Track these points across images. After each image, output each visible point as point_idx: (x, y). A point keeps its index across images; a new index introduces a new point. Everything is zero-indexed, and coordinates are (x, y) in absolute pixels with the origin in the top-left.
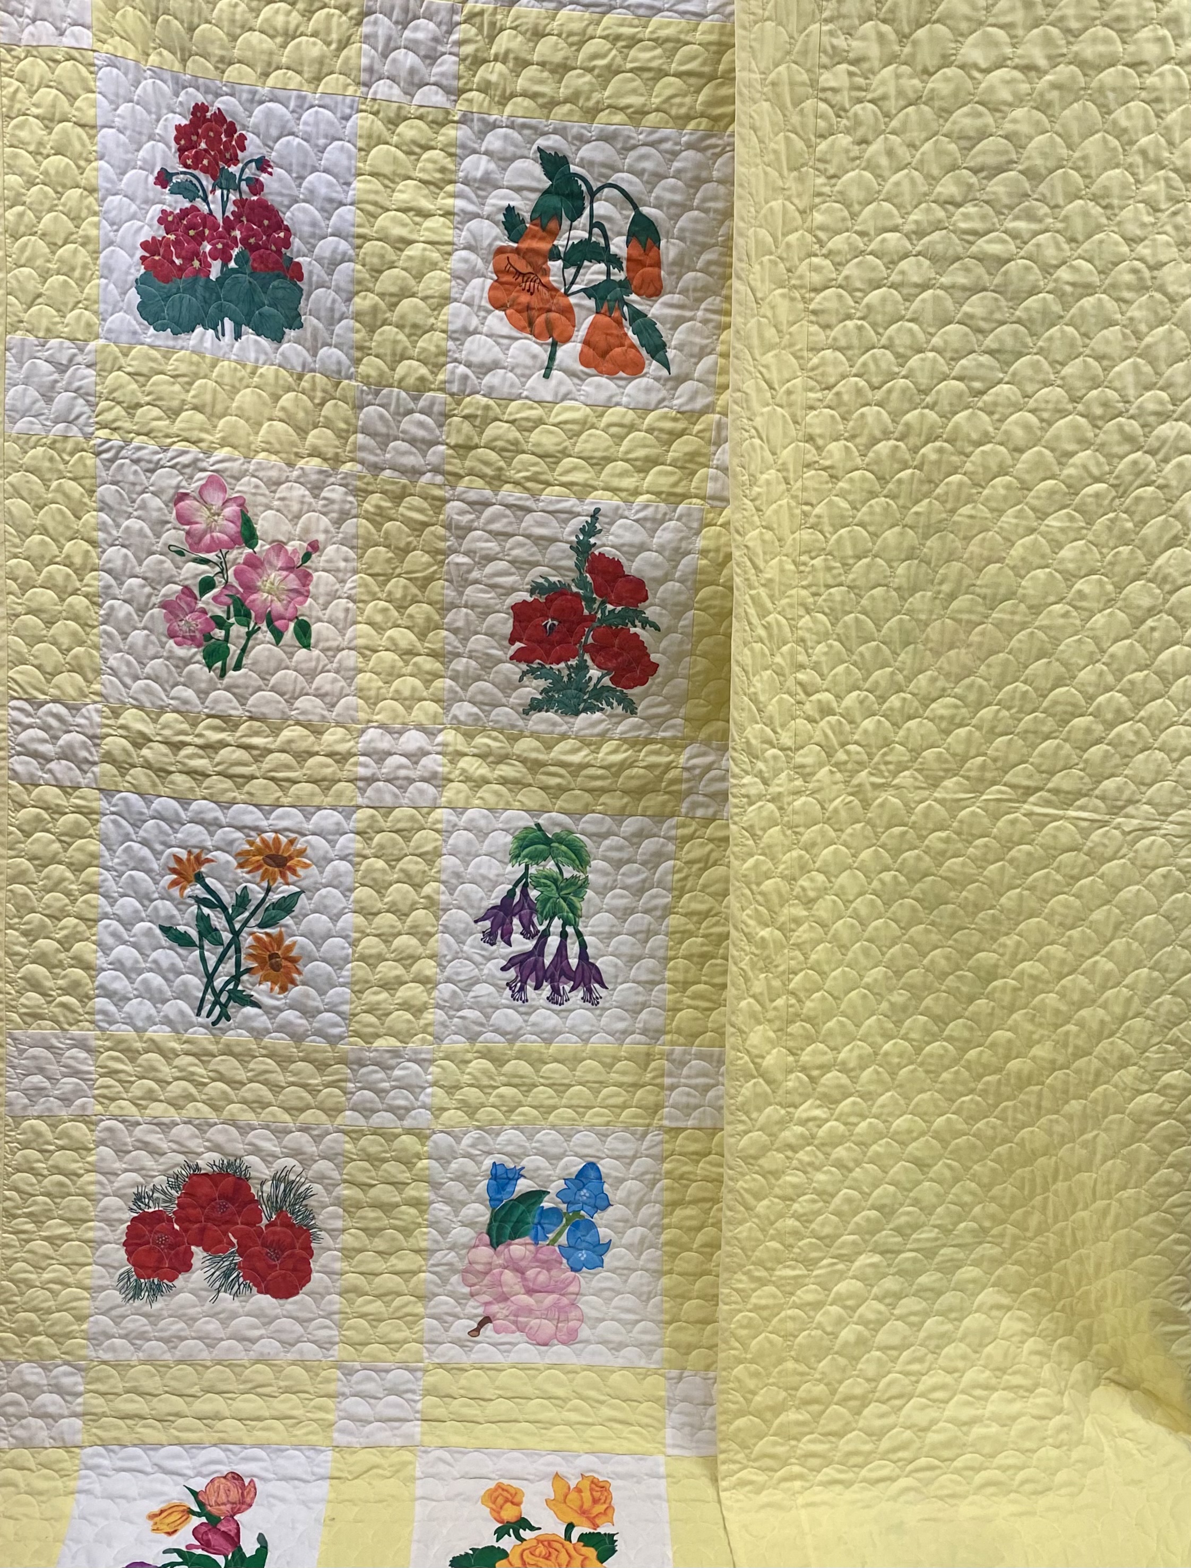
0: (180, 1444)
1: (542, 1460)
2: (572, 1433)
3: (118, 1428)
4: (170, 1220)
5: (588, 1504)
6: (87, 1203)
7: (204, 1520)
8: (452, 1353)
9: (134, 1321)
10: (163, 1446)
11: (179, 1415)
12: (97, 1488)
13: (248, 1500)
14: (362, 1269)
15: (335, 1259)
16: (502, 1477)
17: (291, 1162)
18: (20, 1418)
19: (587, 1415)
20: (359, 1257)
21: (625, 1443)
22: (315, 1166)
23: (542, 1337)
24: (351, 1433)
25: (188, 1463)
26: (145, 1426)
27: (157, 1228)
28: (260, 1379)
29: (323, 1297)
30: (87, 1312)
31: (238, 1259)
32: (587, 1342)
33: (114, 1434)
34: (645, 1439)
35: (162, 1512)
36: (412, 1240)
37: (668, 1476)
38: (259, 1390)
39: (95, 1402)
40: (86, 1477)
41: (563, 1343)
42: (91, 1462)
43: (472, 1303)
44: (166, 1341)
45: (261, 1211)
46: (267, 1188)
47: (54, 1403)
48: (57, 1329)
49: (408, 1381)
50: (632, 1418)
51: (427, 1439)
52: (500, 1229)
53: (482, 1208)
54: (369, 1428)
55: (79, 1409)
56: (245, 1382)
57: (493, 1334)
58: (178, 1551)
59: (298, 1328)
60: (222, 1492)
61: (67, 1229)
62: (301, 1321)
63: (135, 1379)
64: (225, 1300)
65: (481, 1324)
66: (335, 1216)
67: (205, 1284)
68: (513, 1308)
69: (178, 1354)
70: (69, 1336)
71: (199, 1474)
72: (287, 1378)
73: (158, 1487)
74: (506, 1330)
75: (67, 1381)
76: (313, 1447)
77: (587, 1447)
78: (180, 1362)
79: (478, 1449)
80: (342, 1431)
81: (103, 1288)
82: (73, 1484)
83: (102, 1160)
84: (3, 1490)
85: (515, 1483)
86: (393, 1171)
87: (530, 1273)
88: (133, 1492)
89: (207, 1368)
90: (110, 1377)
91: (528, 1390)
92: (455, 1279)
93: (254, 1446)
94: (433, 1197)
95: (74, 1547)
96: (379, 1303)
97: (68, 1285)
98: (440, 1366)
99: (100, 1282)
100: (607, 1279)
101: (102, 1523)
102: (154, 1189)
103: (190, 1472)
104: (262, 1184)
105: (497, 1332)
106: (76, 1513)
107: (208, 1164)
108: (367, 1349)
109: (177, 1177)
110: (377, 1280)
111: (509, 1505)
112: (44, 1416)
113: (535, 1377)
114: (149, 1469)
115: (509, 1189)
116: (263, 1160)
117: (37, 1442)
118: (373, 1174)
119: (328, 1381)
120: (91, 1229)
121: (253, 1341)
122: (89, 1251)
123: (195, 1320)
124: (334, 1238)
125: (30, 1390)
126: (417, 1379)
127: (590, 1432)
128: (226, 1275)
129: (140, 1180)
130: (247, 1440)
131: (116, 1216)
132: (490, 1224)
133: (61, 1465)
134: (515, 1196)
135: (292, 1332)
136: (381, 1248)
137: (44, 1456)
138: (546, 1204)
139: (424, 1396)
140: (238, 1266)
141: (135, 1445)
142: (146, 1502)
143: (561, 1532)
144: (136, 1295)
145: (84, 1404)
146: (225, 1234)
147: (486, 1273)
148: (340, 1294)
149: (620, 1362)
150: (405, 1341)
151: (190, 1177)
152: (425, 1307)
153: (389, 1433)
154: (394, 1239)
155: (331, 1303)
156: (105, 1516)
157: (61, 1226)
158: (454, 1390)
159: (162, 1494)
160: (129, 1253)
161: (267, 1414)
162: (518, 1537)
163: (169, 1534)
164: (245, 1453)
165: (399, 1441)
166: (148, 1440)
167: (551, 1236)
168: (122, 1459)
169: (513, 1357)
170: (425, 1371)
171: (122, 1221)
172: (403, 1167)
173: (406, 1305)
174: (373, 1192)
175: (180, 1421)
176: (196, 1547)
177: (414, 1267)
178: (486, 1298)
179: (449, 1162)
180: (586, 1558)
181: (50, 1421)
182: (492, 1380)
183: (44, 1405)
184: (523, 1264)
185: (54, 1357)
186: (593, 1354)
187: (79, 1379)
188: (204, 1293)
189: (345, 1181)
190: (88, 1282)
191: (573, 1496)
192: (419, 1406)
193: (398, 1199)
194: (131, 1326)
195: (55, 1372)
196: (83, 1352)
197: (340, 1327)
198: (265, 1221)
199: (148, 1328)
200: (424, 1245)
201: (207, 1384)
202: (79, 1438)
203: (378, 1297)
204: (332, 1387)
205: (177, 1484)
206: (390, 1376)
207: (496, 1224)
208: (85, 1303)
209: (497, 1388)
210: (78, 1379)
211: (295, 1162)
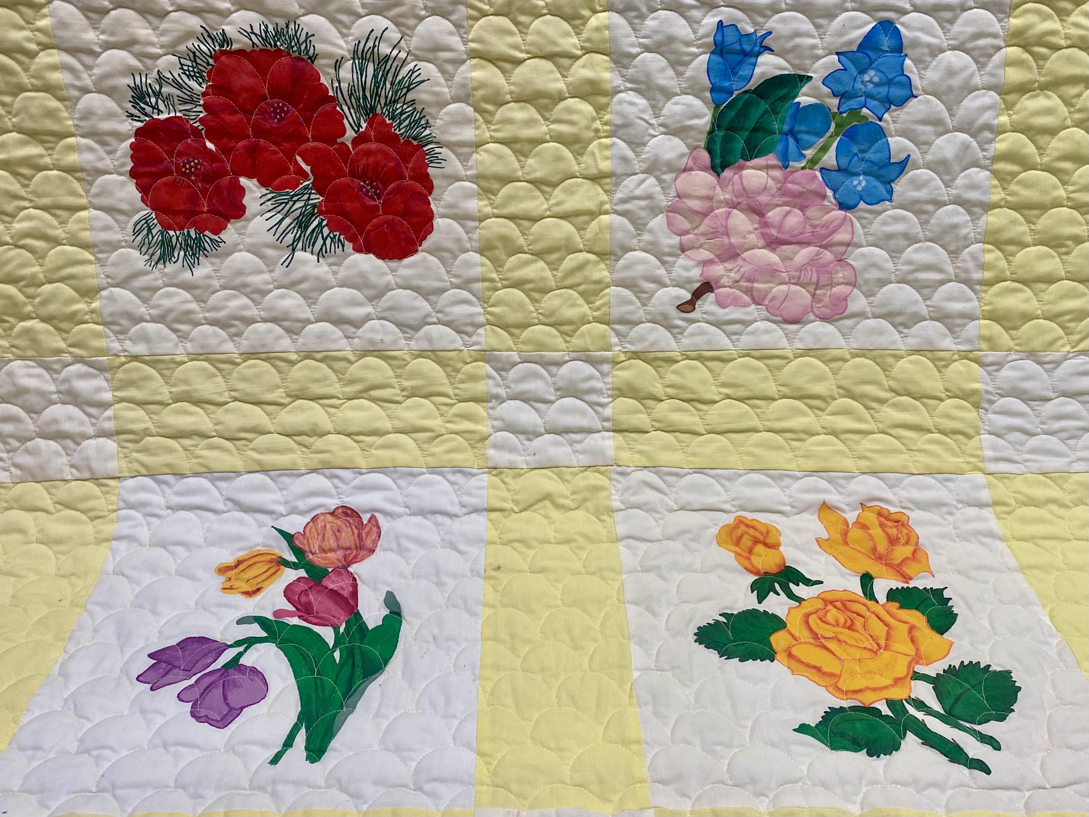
0: (264, 471)
1: (797, 485)
2: (841, 446)
3: (170, 450)
4: (196, 132)
5: (882, 546)
6: (54, 104)
7: (302, 573)
8: (652, 338)
9: (170, 295)
10: (238, 473)
11: (258, 431)
12: (144, 533)
13: (369, 543)
14: (512, 209)
15: (469, 195)
16: (742, 508)
17: (379, 22)
18: (23, 439)
19: (861, 419)
20: (507, 190)
21: (924, 459)
22: (420, 28)
23: (792, 309)
24: (513, 450)
25: (278, 496)
26: (211, 447)
27: (180, 147)
28: (373, 377)
29: (455, 257)
30: (94, 282)
31: (317, 199)
32: (861, 315)
33: (165, 458)
34: (950, 450)
35: (239, 563)
36: (585, 159)
37: (996, 503)
38: (374, 393)
39: (130, 414)
40: (127, 518)
41: (825, 319)
42: (133, 498)
43: (682, 261)
44: (223, 324)
45: (342, 116)
46: (346, 72)
47: (70, 418)
48: (52, 308)
49: (591, 378)
50: (928, 422)
51: (625, 456)
52: (727, 140)
53: (697, 103)
54: (538, 442)
55: (109, 425)
56: (352, 382)
57: (715, 309)
58: (262, 621)
59: (423, 305)
60: (329, 533)
61: (34, 150)
62: (426, 294)
63: (186, 382)
64: (304, 262)
65: (697, 294)
66: (465, 121)
67: (270, 238)
68: (746, 268)
69: (245, 344)
70: (74, 318)
71: (294, 511)
72: (413, 375)
73: (234, 529)
74: (736, 303)
75: (82, 386)
76: (459, 470)
77: (863, 464)
78: (250, 355)
79: (699, 470)
80: (498, 446)
81: (114, 246)
82: (109, 529)
83: (63, 24)
84: (4, 538)
85: (763, 518)
86: (550, 32)
87: (774, 215)
88: (196, 536)
89: (292, 363)
90: (148, 378)
91: (771, 388)
92: (658, 222)
93: (372, 470)
94: (618, 81)
95: (100, 614)
96: (541, 264)
97: (56, 242)
98: (636, 355)
99: (104, 236)
100: (896, 219)
101: (148, 579)
102: (161, 79)
103: (281, 509)
104: (338, 65)
105: (722, 305)
106: (110, 567)
107: (241, 31)
108: (526, 334)
109: (194, 56)
110: (537, 228)
111: (760, 548)
112: (59, 436)
113: (779, 368)
114: (220, 506)
115: (744, 72)
116: (334, 21)
117: (52, 472)
118: (517, 39)
119: (473, 378)
120: (71, 148)
121: (357, 324)
122: (77, 186)
123: (264, 293)
124: (464, 159)
125: (33, 400)
126: (603, 375)
127: (866, 444)
128: (302, 223)
129: (134, 62)
130: (361, 462)
131: (107, 126)
132: (711, 132)
133: (91, 504)
134: (752, 85)
135: (414, 309)
136: (538, 175)
137: (63, 492)
138: (804, 99)
139: (614, 397)
140: (319, 210)
141: (197, 474)
142: (215, 550)
143: (855, 586)
144: (166, 257)
145: (116, 418)
146: (290, 157)
147: (705, 214)
148: (481, 252)
149: (912, 342)
150: (584, 320)
151: (215, 57)
152: (611, 269)
153: (568, 449)
154: (559, 158)
155: (468, 265)
156: (153, 569)
157: (23, 143)
158: (658, 389)
159: (239, 538)
160: (143, 188)
161: (388, 425)
162: (791, 595)
163: (249, 594)
164: (360, 480)
165: (584, 460)
166: (215, 466)
167: (809, 153)
168: (178, 494)
169: (746, 340)
170: (615, 363)
171: (121, 137)
172: (566, 26)
173: (581, 267)
174: (520, 72)
175: (261, 440)
176: (290, 614)
177: (591, 205)
178: (705, 254)
179: (642, 17)
180: (912, 628)
181: (69, 443)
182: (715, 375)
183: (55, 421)
184: (764, 199)
185: (58, 352)
186: (871, 332)
187: (104, 384)
188: (270, 252)
189: (474, 54)
190: (86, 236)
191: (855, 533)
192: (608, 412)
193: (561, 85)
194: (166, 303)
195: (64, 374)
196: (101, 343)
197: (484, 301)
198: (350, 134)
199: (193, 306)
200: (605, 166)
201: (294, 386)
202: (113, 466)
203: (539, 254)
204: (481, 387)
205: (261, 525)
206: (564, 370)
207: (720, 134)
208: (91, 269)
209: (724, 385)
210: (100, 382)
211: (386, 23)
